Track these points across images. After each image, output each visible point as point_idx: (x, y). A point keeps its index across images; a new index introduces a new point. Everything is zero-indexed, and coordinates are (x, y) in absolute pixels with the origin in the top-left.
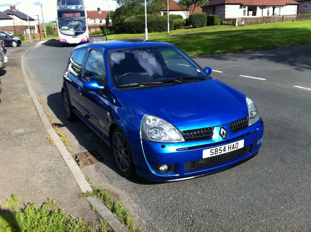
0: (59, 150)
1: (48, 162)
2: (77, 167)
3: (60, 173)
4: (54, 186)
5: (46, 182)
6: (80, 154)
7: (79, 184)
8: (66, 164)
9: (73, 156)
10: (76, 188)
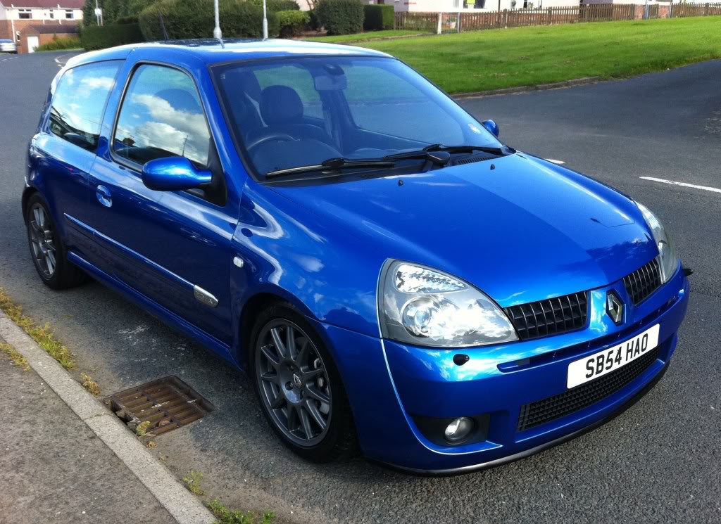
0: (52, 384)
1: (27, 428)
2: (132, 441)
3: (81, 464)
4: (78, 515)
5: (46, 503)
6: (125, 394)
7: (162, 501)
8: (90, 434)
9: (104, 402)
10: (157, 515)
